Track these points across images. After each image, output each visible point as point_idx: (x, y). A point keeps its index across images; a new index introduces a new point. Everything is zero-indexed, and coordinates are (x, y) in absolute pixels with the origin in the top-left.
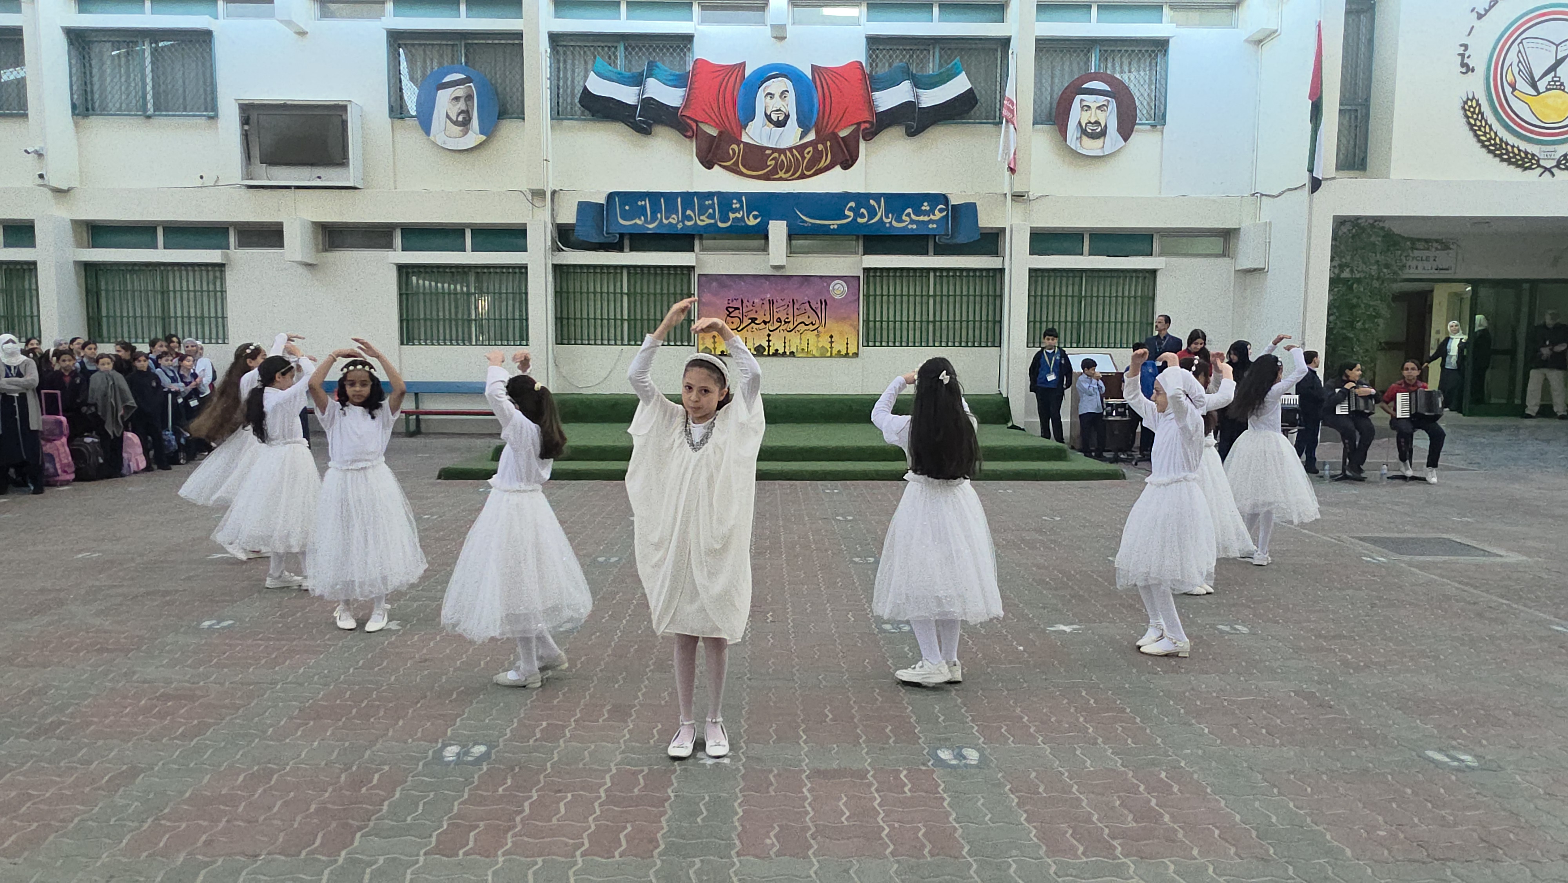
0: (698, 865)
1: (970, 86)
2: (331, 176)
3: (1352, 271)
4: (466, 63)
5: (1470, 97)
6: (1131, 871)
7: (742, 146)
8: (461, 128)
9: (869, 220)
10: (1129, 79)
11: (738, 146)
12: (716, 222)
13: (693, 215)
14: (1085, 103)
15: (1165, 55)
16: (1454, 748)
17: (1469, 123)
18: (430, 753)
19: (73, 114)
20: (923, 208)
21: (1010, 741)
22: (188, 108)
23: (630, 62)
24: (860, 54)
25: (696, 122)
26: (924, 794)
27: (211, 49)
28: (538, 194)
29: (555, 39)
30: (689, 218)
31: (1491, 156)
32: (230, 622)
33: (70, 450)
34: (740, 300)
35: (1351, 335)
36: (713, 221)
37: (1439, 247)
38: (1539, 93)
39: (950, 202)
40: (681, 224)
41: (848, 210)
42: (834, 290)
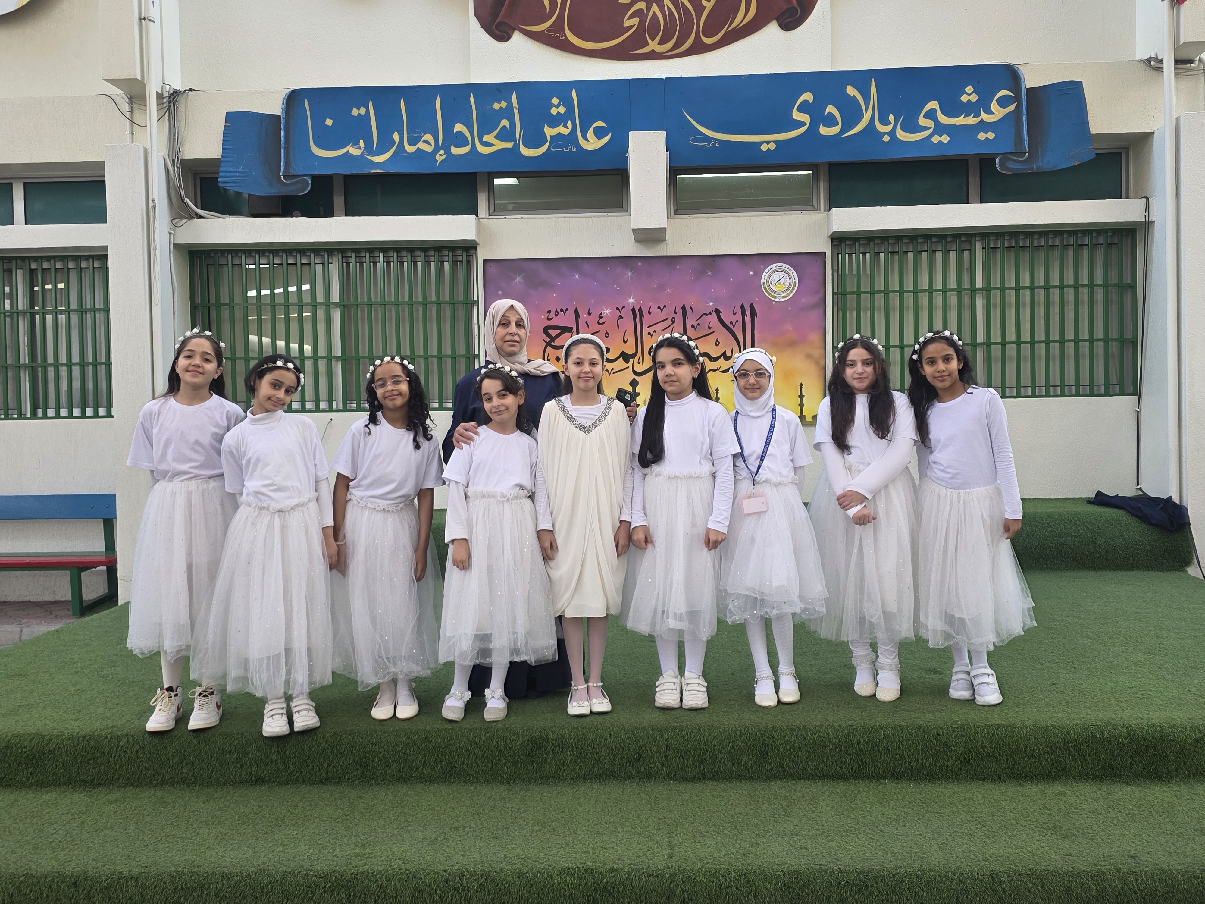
9: (842, 131)
12: (516, 146)
13: (468, 134)
20: (964, 98)
30: (460, 140)
34: (571, 314)
36: (509, 145)
39: (1022, 81)
40: (442, 152)
41: (798, 110)
42: (769, 283)
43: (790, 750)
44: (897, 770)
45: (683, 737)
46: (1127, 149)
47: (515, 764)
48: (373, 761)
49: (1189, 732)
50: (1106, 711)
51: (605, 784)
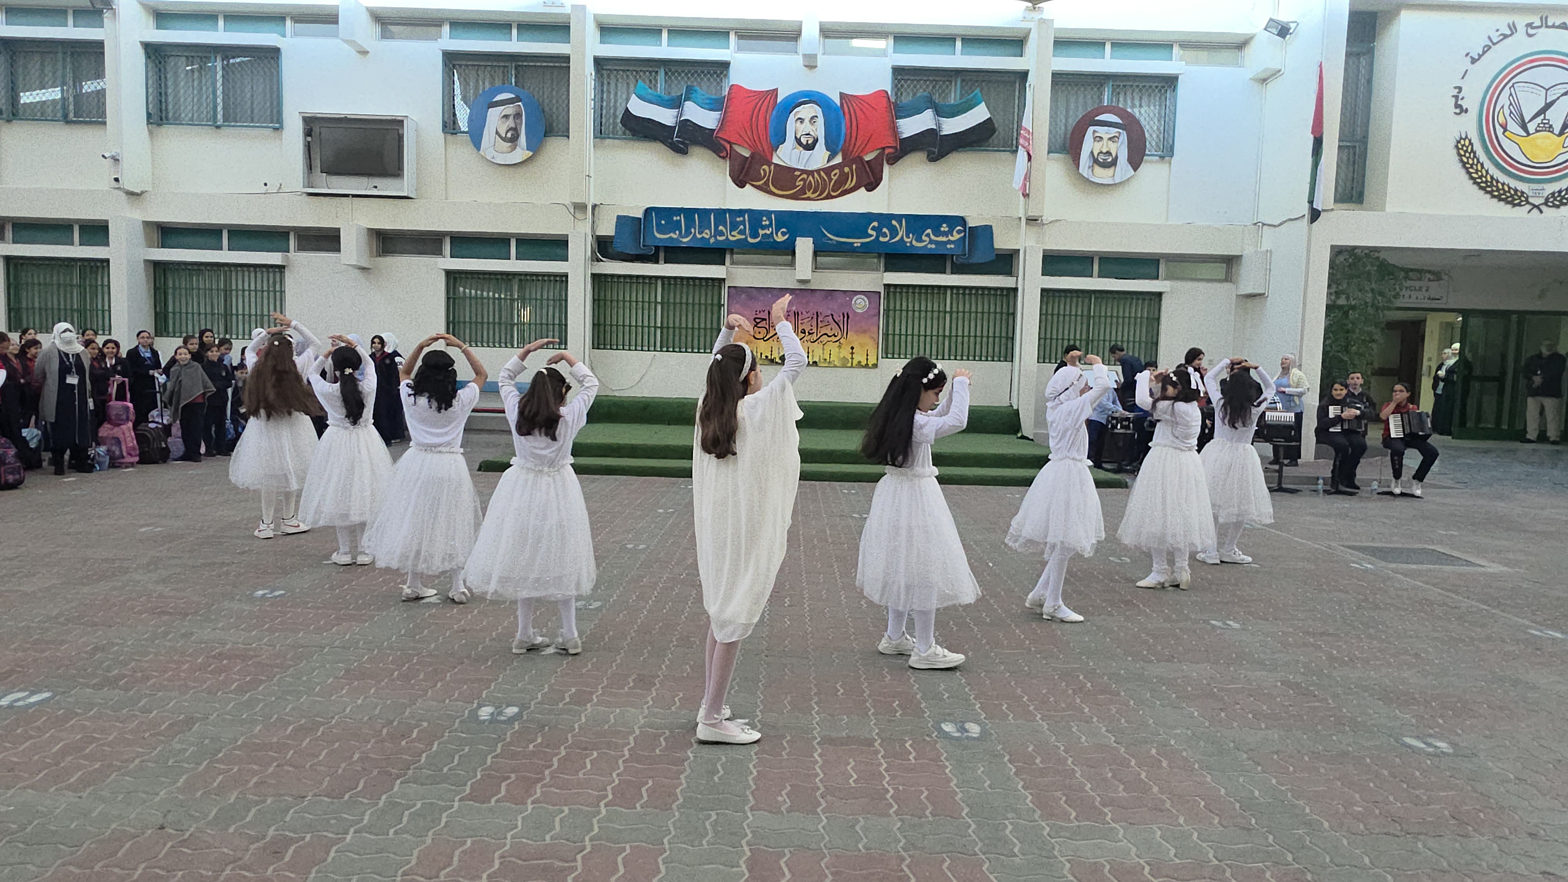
0: (714, 817)
1: (989, 116)
2: (387, 187)
3: (1348, 298)
4: (516, 82)
5: (1464, 137)
6: (1120, 836)
7: (772, 167)
8: (510, 144)
9: (890, 240)
10: (1140, 113)
11: (769, 167)
12: (747, 238)
13: (724, 230)
14: (1097, 135)
15: (1174, 91)
16: (1430, 736)
17: (1462, 161)
18: (467, 712)
19: (149, 123)
20: (942, 229)
21: (1010, 718)
22: (256, 119)
23: (670, 86)
24: (886, 84)
25: (729, 142)
26: (927, 761)
27: (278, 66)
28: (580, 207)
29: (600, 63)
30: (721, 234)
31: (1482, 192)
32: (282, 592)
33: (135, 434)
35: (1346, 358)
36: (744, 237)
37: (1432, 278)
38: (1528, 134)
39: (967, 224)
40: (713, 238)
41: (871, 229)
42: (856, 304)
46: (1010, 256)
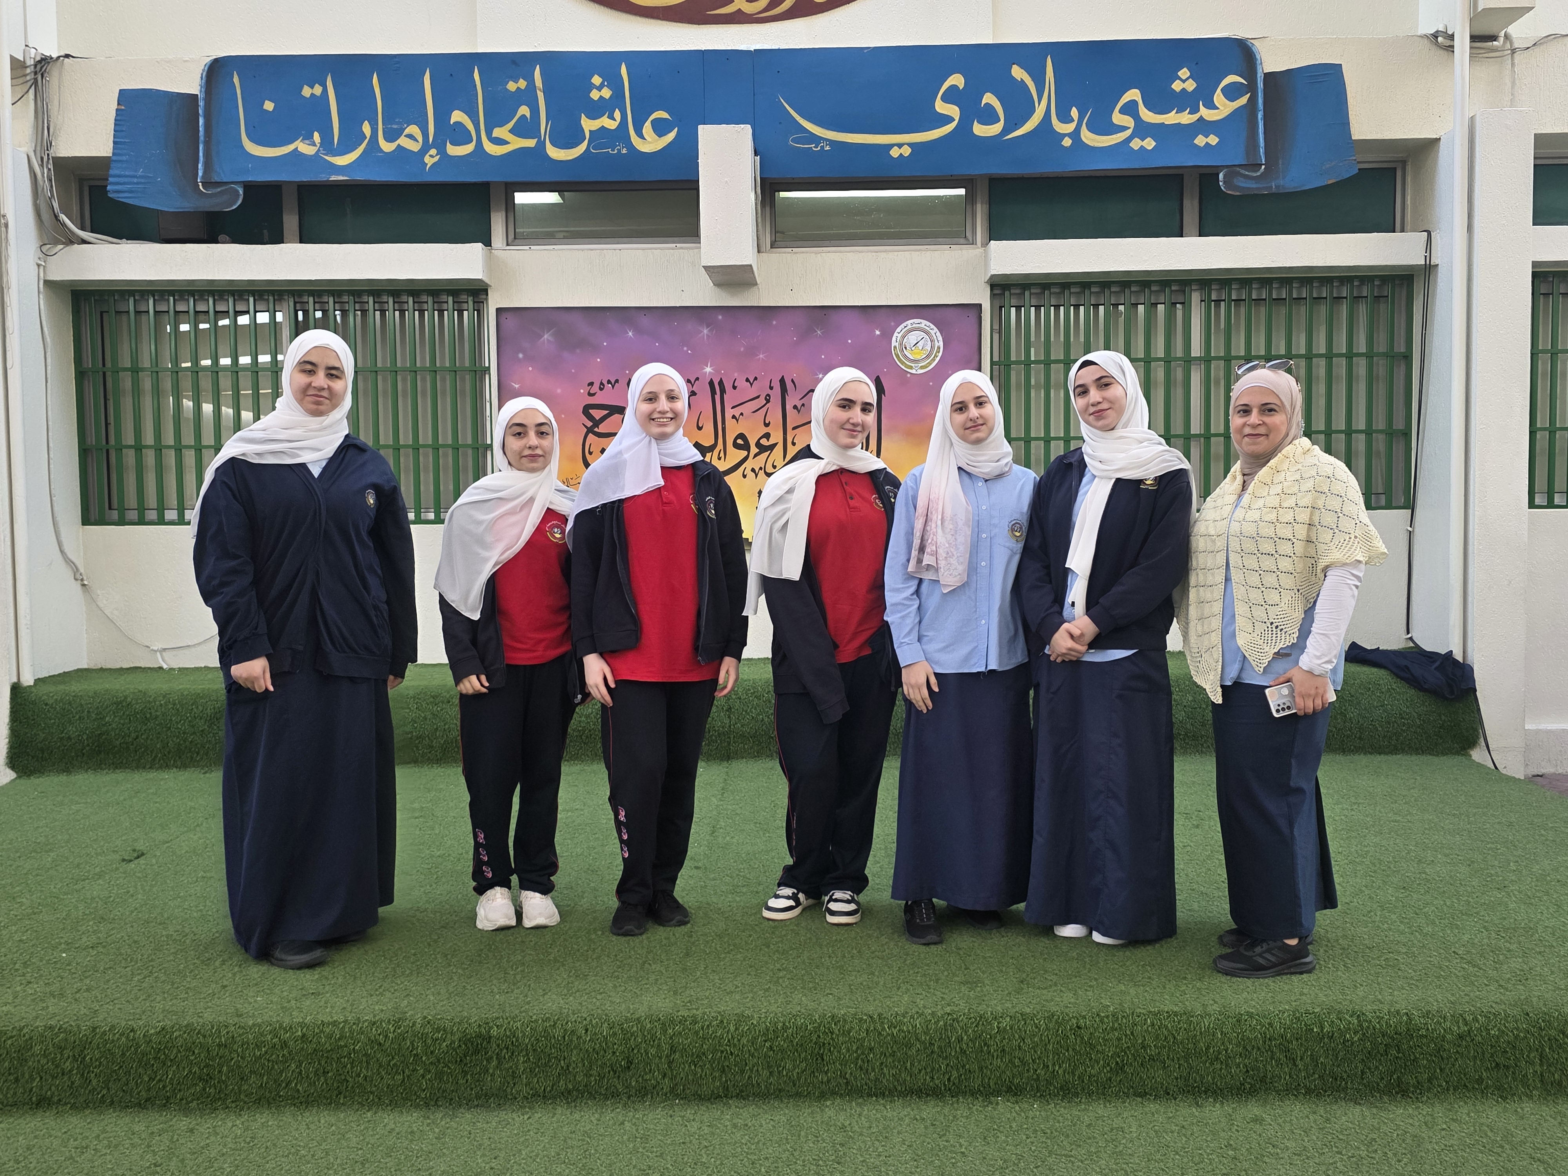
9: (1006, 130)
12: (541, 145)
13: (470, 127)
20: (1177, 86)
30: (460, 135)
36: (531, 143)
39: (1258, 62)
40: (433, 152)
41: (943, 99)
42: (903, 347)
43: (856, 1052)
44: (1016, 1081)
45: (697, 1033)
46: (1404, 163)
47: (439, 1076)
48: (219, 1072)
49: (1448, 1024)
50: (1330, 988)
51: (576, 1106)
